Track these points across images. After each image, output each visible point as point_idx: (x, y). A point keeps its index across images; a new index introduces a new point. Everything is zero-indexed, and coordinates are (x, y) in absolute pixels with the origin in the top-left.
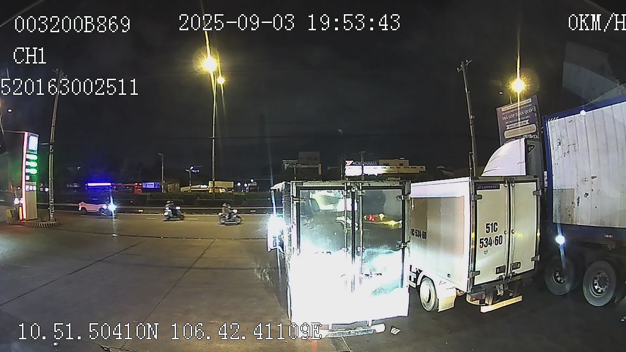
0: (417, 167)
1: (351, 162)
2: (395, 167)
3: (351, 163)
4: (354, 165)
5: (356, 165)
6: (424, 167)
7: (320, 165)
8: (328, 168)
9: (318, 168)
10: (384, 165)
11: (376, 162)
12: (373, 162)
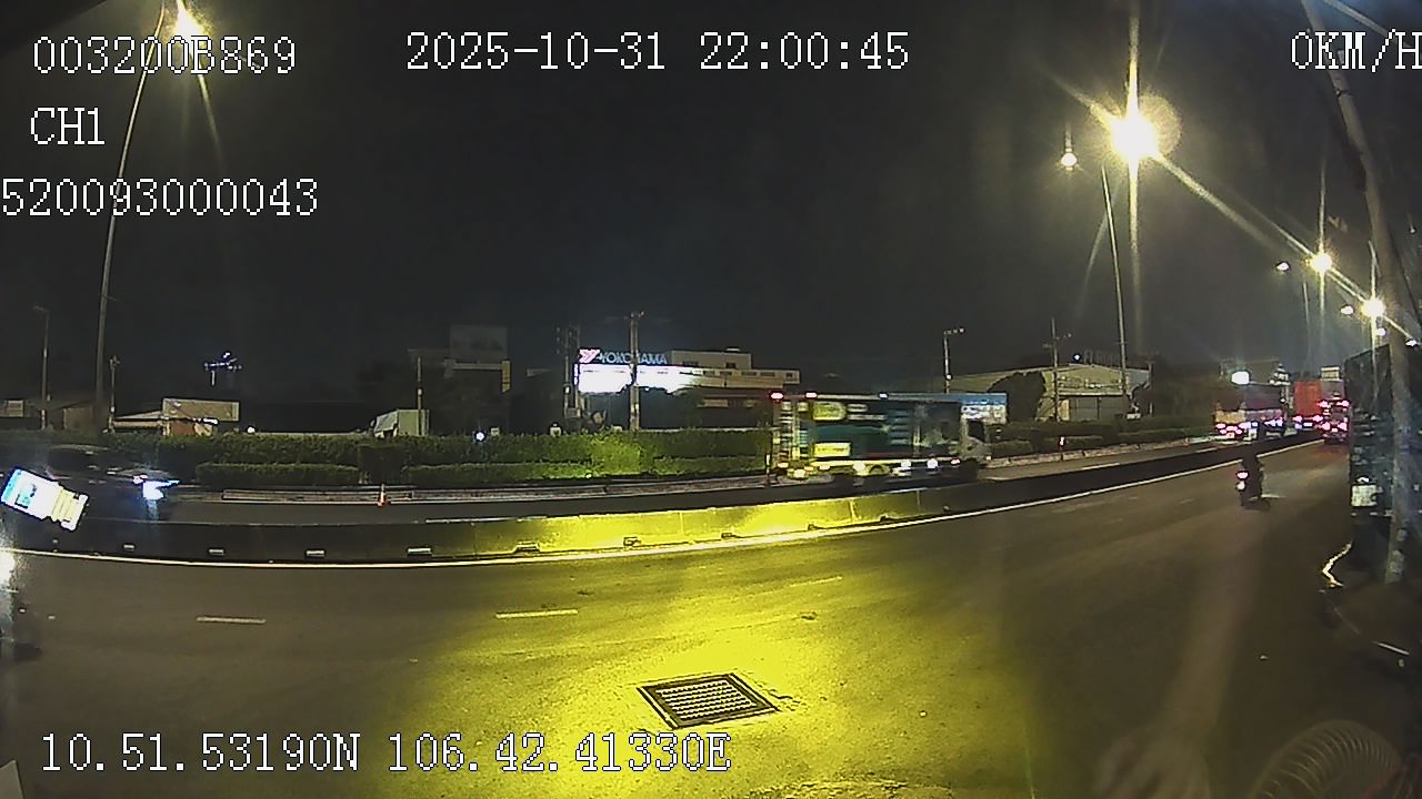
0: (776, 372)
1: (593, 353)
2: (717, 372)
3: (593, 357)
4: (600, 362)
5: (607, 363)
6: (796, 372)
7: (508, 362)
8: (530, 373)
9: (501, 371)
10: (684, 366)
11: (663, 356)
12: (657, 356)
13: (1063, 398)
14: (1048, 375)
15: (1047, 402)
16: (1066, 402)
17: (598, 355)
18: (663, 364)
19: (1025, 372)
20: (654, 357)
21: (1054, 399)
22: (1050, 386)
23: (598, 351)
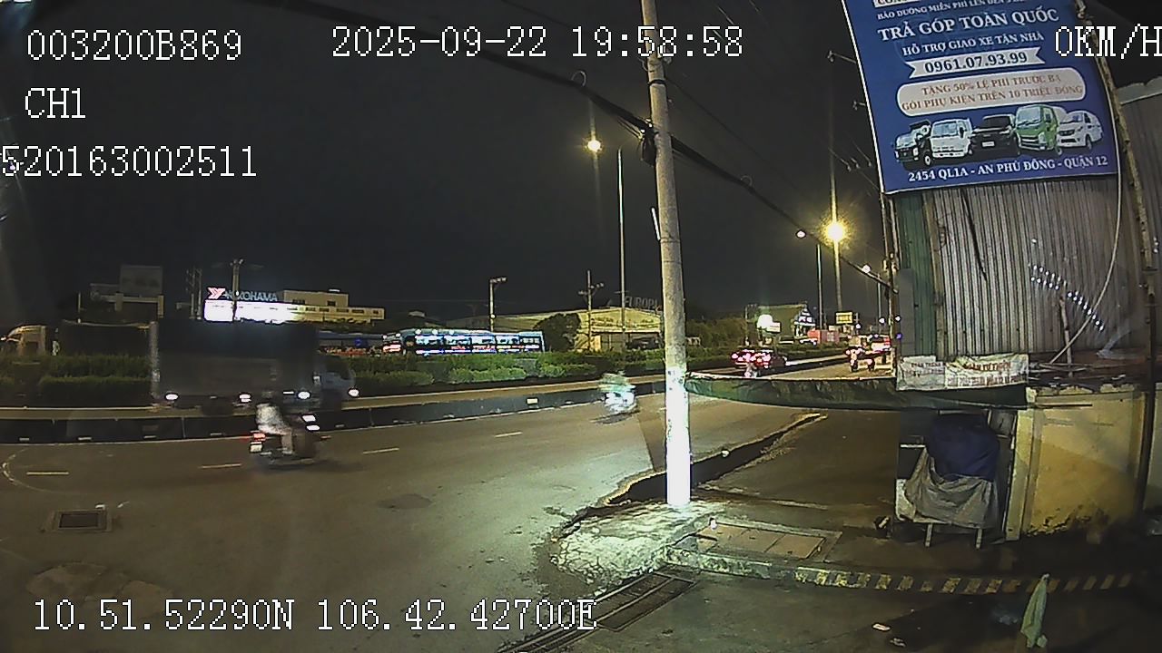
0: (366, 309)
1: (220, 292)
2: (317, 308)
4: (225, 298)
6: (381, 310)
7: (162, 297)
8: (179, 306)
9: (157, 304)
10: (293, 303)
11: (274, 295)
12: (269, 296)
13: (598, 334)
14: (583, 316)
15: (582, 337)
16: (598, 337)
17: (224, 293)
18: (274, 302)
19: (565, 313)
20: (267, 296)
21: (588, 335)
22: (584, 325)
23: (223, 290)
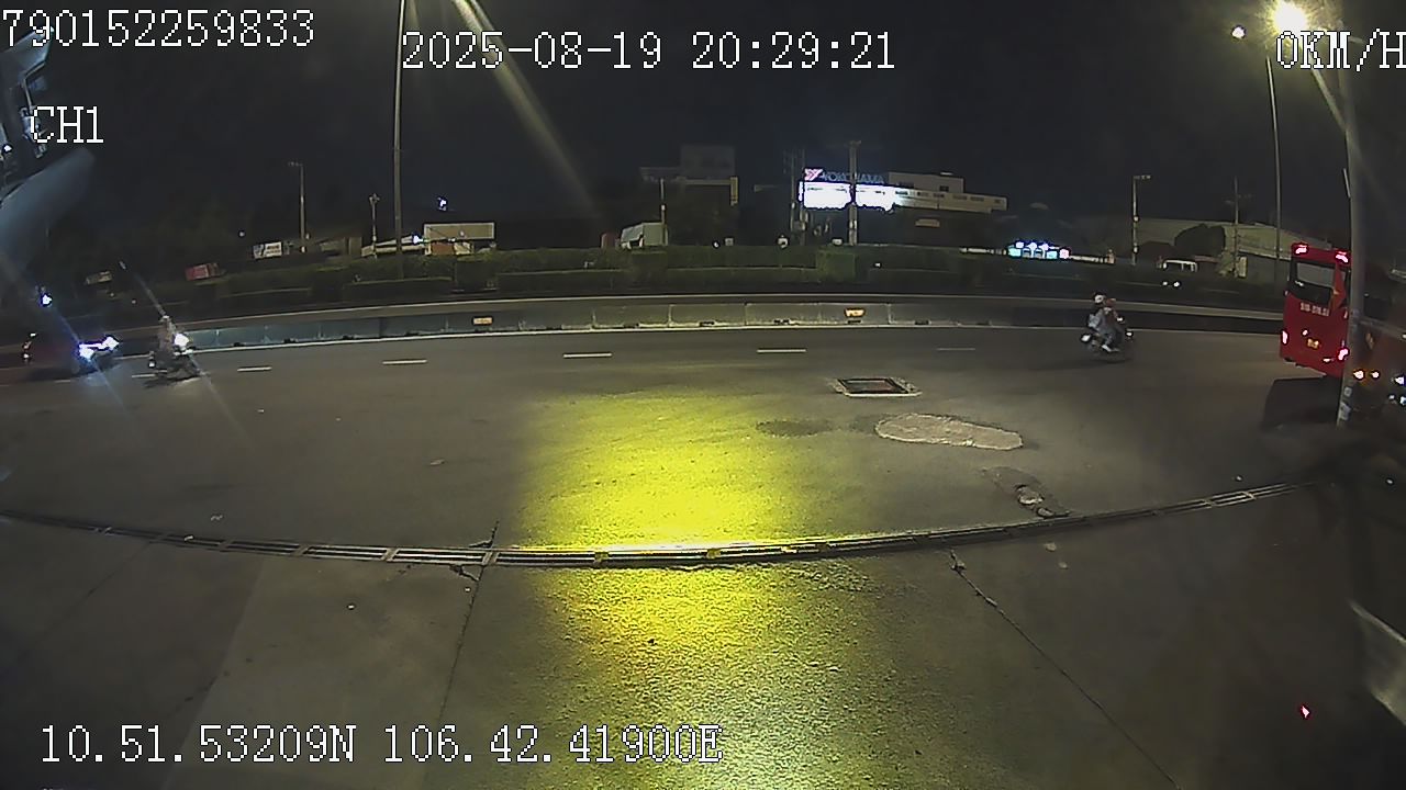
0: (986, 197)
1: (816, 172)
2: (931, 193)
3: (816, 175)
4: (822, 180)
5: (828, 181)
6: (1005, 199)
7: (736, 178)
8: (757, 189)
9: (730, 186)
10: (901, 187)
11: (880, 176)
12: (875, 177)
17: (821, 174)
18: (880, 184)
20: (872, 178)
23: (820, 171)
